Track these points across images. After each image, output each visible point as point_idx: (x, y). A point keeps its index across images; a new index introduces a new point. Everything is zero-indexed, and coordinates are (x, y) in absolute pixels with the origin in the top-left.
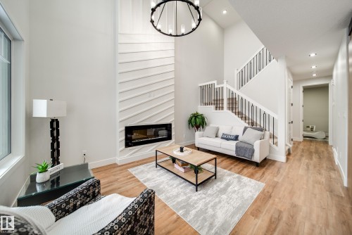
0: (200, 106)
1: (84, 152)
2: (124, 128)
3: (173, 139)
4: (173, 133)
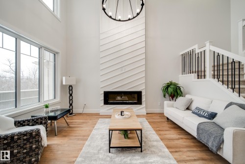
0: (181, 75)
1: (85, 103)
2: (103, 92)
3: (144, 105)
4: (143, 99)
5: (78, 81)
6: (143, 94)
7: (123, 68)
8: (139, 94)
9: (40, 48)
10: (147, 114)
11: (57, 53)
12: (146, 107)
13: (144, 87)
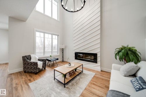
2: (74, 53)
3: (99, 63)
4: (99, 59)
5: (66, 47)
6: (98, 55)
7: (85, 38)
8: (95, 55)
9: (52, 35)
10: (101, 71)
11: (59, 35)
12: (101, 66)
13: (99, 51)
